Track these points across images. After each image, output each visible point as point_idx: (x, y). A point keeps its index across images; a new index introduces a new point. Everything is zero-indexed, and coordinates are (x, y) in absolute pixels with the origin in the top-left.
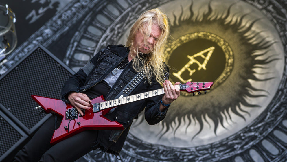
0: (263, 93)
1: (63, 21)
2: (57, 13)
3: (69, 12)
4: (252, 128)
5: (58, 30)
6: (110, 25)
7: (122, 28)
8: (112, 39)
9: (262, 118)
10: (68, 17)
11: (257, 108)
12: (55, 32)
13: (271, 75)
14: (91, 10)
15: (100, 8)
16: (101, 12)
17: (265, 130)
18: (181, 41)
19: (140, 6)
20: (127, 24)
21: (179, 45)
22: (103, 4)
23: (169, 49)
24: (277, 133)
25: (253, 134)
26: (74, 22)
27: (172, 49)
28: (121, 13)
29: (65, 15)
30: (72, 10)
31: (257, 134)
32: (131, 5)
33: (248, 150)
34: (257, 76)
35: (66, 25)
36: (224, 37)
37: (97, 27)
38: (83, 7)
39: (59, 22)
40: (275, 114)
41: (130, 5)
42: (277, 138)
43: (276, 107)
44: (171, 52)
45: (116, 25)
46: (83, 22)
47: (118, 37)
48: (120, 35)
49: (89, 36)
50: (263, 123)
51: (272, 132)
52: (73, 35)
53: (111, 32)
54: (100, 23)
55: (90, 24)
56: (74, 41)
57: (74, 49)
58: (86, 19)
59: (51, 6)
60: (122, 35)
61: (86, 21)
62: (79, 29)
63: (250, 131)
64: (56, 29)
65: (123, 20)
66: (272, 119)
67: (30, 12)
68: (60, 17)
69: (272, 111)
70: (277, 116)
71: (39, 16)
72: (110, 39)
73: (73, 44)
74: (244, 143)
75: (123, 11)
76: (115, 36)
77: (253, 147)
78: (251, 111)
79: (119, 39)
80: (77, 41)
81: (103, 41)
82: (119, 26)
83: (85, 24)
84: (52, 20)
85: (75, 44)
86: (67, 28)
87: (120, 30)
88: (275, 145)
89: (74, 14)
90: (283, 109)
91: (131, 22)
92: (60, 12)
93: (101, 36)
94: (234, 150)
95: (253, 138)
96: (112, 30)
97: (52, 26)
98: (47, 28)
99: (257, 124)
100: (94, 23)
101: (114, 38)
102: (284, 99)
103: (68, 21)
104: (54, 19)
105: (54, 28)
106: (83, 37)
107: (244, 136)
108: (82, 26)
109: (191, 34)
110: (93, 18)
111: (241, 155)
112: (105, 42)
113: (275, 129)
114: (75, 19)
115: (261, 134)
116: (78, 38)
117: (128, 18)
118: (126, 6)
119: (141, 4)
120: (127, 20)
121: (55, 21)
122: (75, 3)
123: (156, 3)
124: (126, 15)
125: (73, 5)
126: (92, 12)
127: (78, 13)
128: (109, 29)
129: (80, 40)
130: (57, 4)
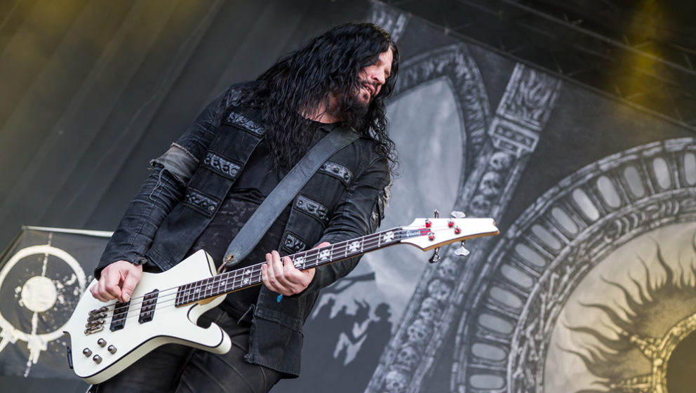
1: (414, 346)
2: (393, 330)
3: (418, 322)
5: (414, 368)
6: (513, 331)
7: (540, 332)
8: (531, 359)
10: (420, 335)
12: (410, 375)
14: (460, 308)
15: (477, 299)
16: (483, 308)
18: (674, 338)
19: (555, 276)
20: (546, 320)
21: (673, 347)
22: (478, 289)
23: (658, 362)
26: (440, 343)
27: (664, 360)
28: (524, 300)
29: (413, 331)
30: (422, 318)
32: (538, 278)
35: (427, 355)
37: (489, 342)
38: (442, 306)
39: (409, 351)
41: (535, 279)
44: (665, 366)
45: (525, 327)
46: (458, 339)
47: (541, 353)
48: (542, 347)
49: (481, 366)
52: (449, 372)
53: (521, 345)
54: (491, 331)
55: (472, 339)
56: (457, 385)
58: (460, 331)
59: (373, 317)
60: (547, 346)
61: (462, 335)
62: (455, 356)
64: (408, 369)
65: (534, 312)
67: (337, 340)
68: (405, 338)
71: (359, 344)
73: (457, 390)
75: (526, 295)
76: (533, 352)
79: (545, 355)
80: (461, 384)
81: (514, 369)
82: (531, 328)
83: (462, 343)
84: (390, 348)
85: (462, 389)
86: (431, 360)
87: (537, 337)
89: (431, 325)
91: (552, 315)
92: (399, 326)
93: (506, 359)
96: (522, 340)
97: (395, 362)
98: (389, 370)
100: (478, 335)
101: (533, 356)
103: (426, 345)
104: (394, 343)
105: (403, 367)
106: (470, 372)
108: (460, 349)
109: (686, 317)
110: (473, 325)
112: (519, 371)
114: (437, 336)
116: (462, 376)
117: (543, 306)
118: (525, 281)
119: (555, 270)
120: (543, 311)
121: (399, 350)
122: (422, 300)
123: (585, 263)
124: (534, 301)
125: (420, 307)
126: (465, 314)
127: (438, 320)
128: (514, 340)
129: (468, 378)
130: (383, 309)
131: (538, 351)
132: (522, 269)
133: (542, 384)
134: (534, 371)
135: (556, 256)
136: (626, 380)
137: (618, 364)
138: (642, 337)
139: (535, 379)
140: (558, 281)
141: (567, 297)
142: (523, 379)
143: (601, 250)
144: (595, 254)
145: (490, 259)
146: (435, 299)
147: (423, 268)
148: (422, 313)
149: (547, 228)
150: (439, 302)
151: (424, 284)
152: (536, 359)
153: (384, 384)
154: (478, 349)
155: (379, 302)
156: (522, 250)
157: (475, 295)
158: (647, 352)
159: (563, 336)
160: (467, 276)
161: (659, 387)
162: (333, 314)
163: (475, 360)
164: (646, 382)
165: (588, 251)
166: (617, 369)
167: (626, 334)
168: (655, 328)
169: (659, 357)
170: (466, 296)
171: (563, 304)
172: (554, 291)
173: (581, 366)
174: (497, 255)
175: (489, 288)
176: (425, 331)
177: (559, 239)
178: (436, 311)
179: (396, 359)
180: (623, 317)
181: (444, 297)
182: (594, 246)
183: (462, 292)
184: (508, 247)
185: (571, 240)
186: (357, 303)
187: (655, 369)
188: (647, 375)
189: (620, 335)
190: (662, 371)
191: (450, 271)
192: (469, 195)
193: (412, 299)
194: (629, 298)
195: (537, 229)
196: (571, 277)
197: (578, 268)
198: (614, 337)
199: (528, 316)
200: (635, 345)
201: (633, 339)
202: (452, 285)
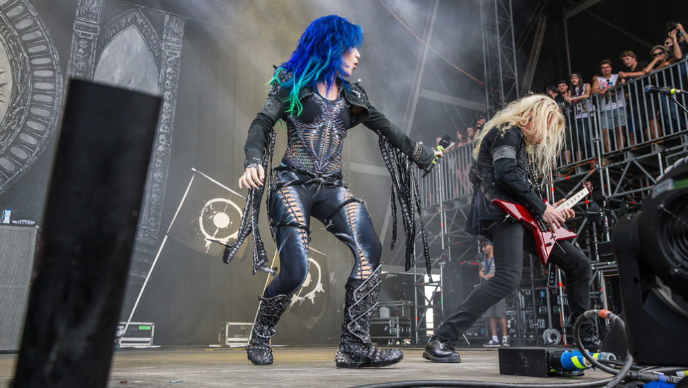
4: (14, 105)
9: (15, 92)
11: (5, 86)
17: (25, 101)
24: (36, 97)
25: (18, 109)
31: (22, 107)
33: (25, 124)
40: (24, 83)
42: (39, 102)
43: (19, 77)
50: (20, 96)
51: (32, 99)
63: (15, 108)
66: (24, 88)
69: (19, 82)
70: (27, 83)
74: (17, 121)
77: (27, 119)
78: (3, 91)
88: (42, 107)
90: (26, 75)
94: (13, 131)
95: (21, 112)
99: (16, 100)
102: (20, 67)
107: (13, 115)
111: (22, 131)
113: (32, 95)
115: (25, 105)
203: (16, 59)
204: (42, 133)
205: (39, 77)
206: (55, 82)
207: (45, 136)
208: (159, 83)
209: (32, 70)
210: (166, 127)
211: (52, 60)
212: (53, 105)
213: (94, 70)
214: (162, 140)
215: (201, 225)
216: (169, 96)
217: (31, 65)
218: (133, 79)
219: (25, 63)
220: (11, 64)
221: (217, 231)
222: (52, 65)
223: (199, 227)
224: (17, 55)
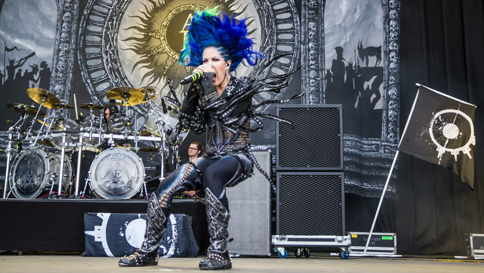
0: (250, 20)
1: (62, 72)
2: (51, 70)
3: (60, 62)
5: (65, 81)
6: (101, 50)
7: (112, 46)
8: (112, 58)
9: (264, 35)
10: (63, 67)
11: (256, 31)
12: (64, 84)
13: (245, 6)
14: (76, 50)
16: (85, 46)
17: (272, 40)
18: (165, 26)
19: (110, 23)
20: (113, 41)
21: (166, 30)
22: (80, 40)
23: (162, 38)
24: (281, 37)
25: (268, 48)
26: (72, 66)
27: (164, 36)
28: (101, 37)
29: (59, 67)
30: (61, 60)
31: (270, 46)
32: (104, 26)
34: (236, 12)
35: (68, 73)
36: (191, 2)
37: (93, 58)
38: (67, 52)
39: (61, 75)
40: (269, 26)
41: (103, 27)
42: (283, 40)
43: (265, 22)
44: (166, 38)
45: (106, 47)
46: (79, 62)
47: (116, 55)
48: (115, 52)
49: (93, 69)
50: (268, 37)
51: (277, 38)
52: (81, 76)
53: (107, 55)
54: (92, 54)
55: (86, 60)
56: (86, 80)
57: (91, 85)
58: (79, 58)
59: (40, 69)
60: (117, 51)
61: (80, 59)
62: (81, 69)
63: (265, 48)
64: (63, 82)
65: (107, 40)
66: (270, 31)
67: (29, 84)
68: (57, 71)
69: (266, 26)
70: (272, 26)
71: (39, 82)
72: (111, 60)
73: (87, 82)
74: (268, 58)
75: (101, 34)
76: (112, 55)
78: (254, 35)
79: (118, 55)
80: (88, 79)
81: (107, 65)
82: (108, 46)
83: (81, 63)
84: (52, 77)
85: (89, 81)
86: (71, 74)
87: (112, 49)
88: (286, 44)
89: (66, 61)
90: (271, 20)
91: (115, 38)
92: (53, 67)
93: (103, 62)
95: (271, 49)
96: (106, 53)
97: (56, 81)
98: (55, 86)
99: (265, 41)
100: (87, 57)
102: (265, 13)
103: (67, 69)
104: (53, 75)
105: (61, 82)
106: (89, 73)
107: (264, 53)
108: (82, 65)
110: (84, 54)
112: (110, 65)
113: (277, 35)
114: (70, 64)
115: (272, 44)
116: (87, 76)
117: (110, 36)
118: (99, 29)
119: (109, 21)
120: (110, 38)
121: (56, 76)
122: (58, 53)
123: (120, 13)
124: (105, 36)
125: (59, 56)
126: (78, 51)
127: (68, 58)
128: (103, 54)
129: (89, 76)
130: (44, 64)
131: (114, 54)
132: (95, 25)
133: (121, 66)
134: (116, 63)
135: (107, 15)
136: (153, 51)
137: (148, 46)
138: (153, 32)
139: (117, 65)
140: (112, 24)
141: (118, 29)
142: (112, 68)
143: (125, 5)
144: (123, 8)
145: (80, 26)
146: (64, 50)
147: (54, 41)
148: (61, 58)
149: (100, 5)
150: (66, 51)
151: (57, 47)
152: (115, 57)
153: (55, 92)
154: (89, 63)
155: (41, 62)
156: (92, 18)
157: (80, 42)
158: (157, 37)
159: (122, 45)
160: (74, 36)
161: (166, 47)
162: (22, 75)
163: (90, 67)
164: (161, 48)
165: (119, 8)
166: (148, 49)
167: (146, 34)
168: (156, 26)
169: (162, 36)
170: (76, 44)
171: (117, 32)
172: (112, 29)
173: (134, 53)
174: (83, 23)
175: (84, 37)
176: (64, 64)
177: (106, 8)
178: (66, 55)
179: (56, 80)
180: (143, 28)
181: (67, 48)
182: (121, 5)
183: (74, 43)
184: (86, 18)
185: (111, 6)
186: (31, 66)
187: (162, 41)
188: (160, 45)
189: (144, 35)
190: (165, 41)
191: (66, 37)
192: (62, 5)
193: (54, 54)
194: (142, 19)
195: (96, 7)
196: (117, 21)
197: (118, 16)
198: (143, 37)
199: (105, 42)
200: (151, 36)
201: (150, 34)
202: (68, 42)
203: (261, 8)
204: (288, 65)
205: (280, 20)
206: (293, 22)
207: (291, 68)
208: (383, 5)
209: (275, 15)
210: (395, 44)
211: (289, 4)
212: (294, 41)
213: (324, 6)
214: (393, 57)
215: (432, 136)
216: (395, 14)
217: (274, 11)
218: (358, 7)
219: (269, 10)
220: (259, 13)
221: (447, 142)
222: (290, 7)
223: (430, 138)
224: (262, 5)
